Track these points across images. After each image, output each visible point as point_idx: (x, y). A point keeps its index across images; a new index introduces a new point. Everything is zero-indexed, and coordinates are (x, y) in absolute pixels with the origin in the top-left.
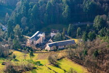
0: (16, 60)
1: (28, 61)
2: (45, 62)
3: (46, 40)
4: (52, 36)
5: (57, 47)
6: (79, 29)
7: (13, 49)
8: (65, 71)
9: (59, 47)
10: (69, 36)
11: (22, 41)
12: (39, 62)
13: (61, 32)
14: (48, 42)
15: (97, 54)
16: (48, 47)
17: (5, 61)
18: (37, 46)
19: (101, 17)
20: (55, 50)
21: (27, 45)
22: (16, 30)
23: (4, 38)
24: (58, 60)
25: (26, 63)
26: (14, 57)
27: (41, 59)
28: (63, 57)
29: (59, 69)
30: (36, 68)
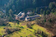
0: (11, 26)
1: (17, 26)
2: (25, 26)
3: (25, 16)
4: (28, 14)
5: (31, 19)
6: (41, 9)
7: (9, 21)
8: (35, 30)
9: (32, 19)
10: (37, 13)
11: (13, 17)
12: (22, 27)
13: (33, 12)
14: (26, 17)
16: (26, 19)
17: (5, 27)
18: (21, 19)
19: (52, 3)
20: (30, 21)
21: (16, 19)
22: (10, 12)
23: (4, 16)
24: (32, 25)
25: (15, 28)
26: (10, 25)
27: (23, 25)
28: (34, 24)
29: (32, 29)
30: (20, 30)
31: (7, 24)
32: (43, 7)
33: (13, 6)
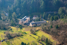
0: (12, 31)
2: (28, 32)
4: (34, 19)
7: (11, 25)
9: (37, 25)
10: (44, 19)
13: (39, 17)
14: (31, 22)
15: (57, 27)
16: (31, 25)
17: (6, 31)
18: (25, 24)
19: (62, 8)
21: (19, 24)
22: (13, 15)
24: (36, 31)
27: (26, 31)
28: (39, 30)
29: (36, 36)
30: (23, 35)
31: (9, 28)
32: (52, 12)
33: (18, 9)
